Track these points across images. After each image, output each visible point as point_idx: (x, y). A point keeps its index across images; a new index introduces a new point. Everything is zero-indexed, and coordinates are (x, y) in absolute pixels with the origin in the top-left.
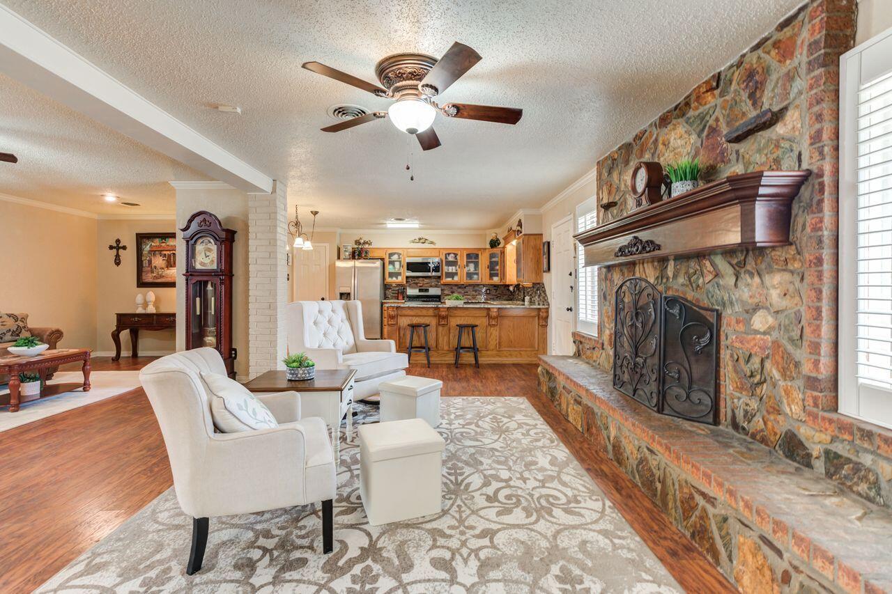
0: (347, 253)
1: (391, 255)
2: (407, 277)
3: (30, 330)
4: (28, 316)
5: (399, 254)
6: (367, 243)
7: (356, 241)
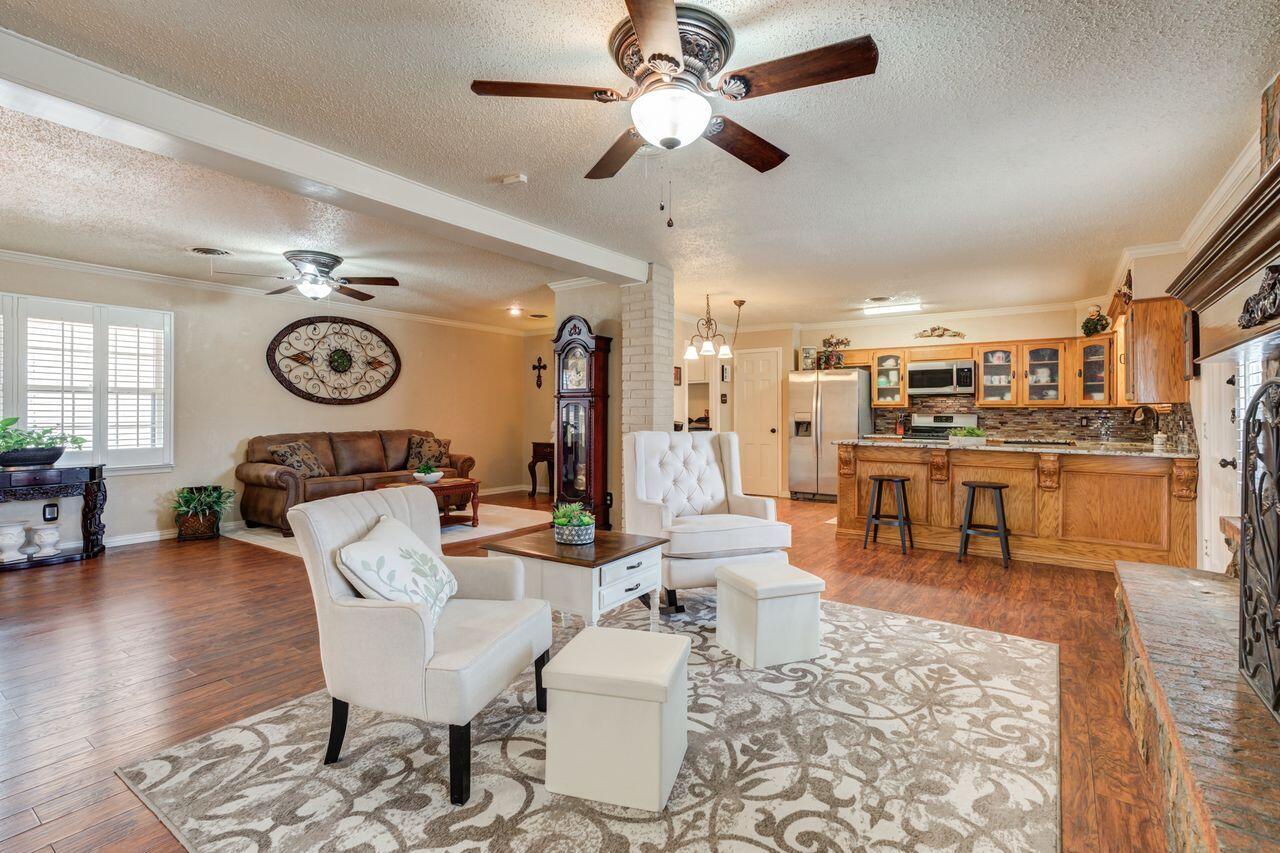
0: (810, 361)
1: (882, 360)
2: (911, 397)
3: (450, 457)
4: (450, 442)
5: (897, 358)
6: (842, 343)
7: (824, 341)
